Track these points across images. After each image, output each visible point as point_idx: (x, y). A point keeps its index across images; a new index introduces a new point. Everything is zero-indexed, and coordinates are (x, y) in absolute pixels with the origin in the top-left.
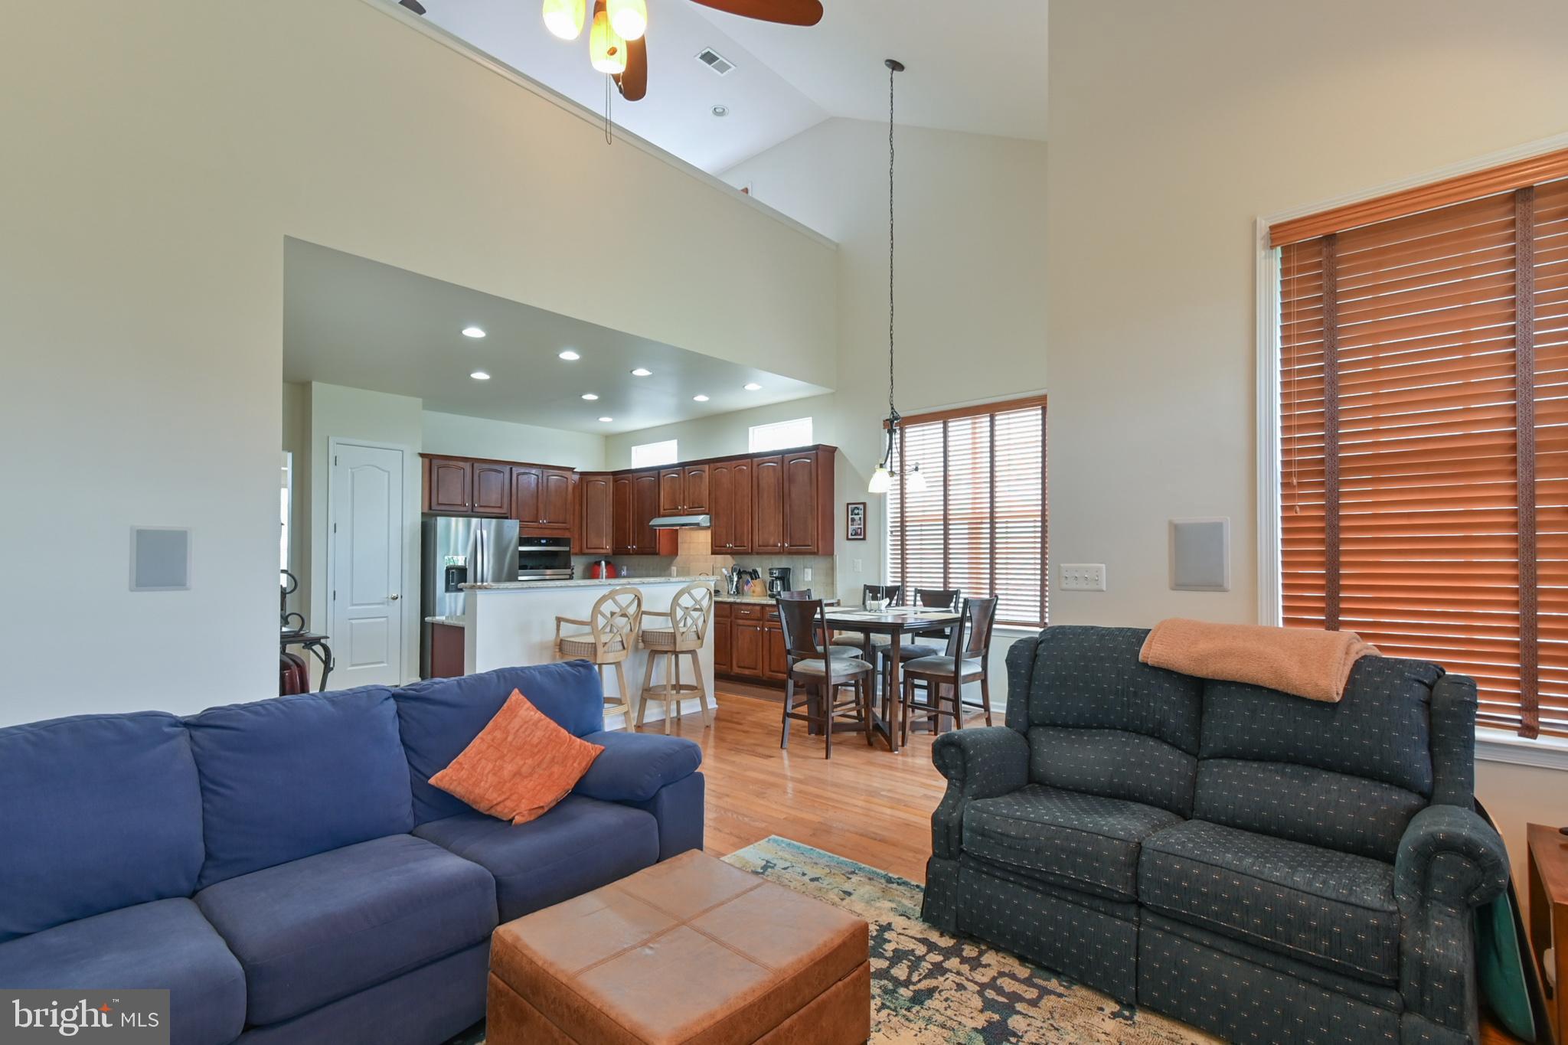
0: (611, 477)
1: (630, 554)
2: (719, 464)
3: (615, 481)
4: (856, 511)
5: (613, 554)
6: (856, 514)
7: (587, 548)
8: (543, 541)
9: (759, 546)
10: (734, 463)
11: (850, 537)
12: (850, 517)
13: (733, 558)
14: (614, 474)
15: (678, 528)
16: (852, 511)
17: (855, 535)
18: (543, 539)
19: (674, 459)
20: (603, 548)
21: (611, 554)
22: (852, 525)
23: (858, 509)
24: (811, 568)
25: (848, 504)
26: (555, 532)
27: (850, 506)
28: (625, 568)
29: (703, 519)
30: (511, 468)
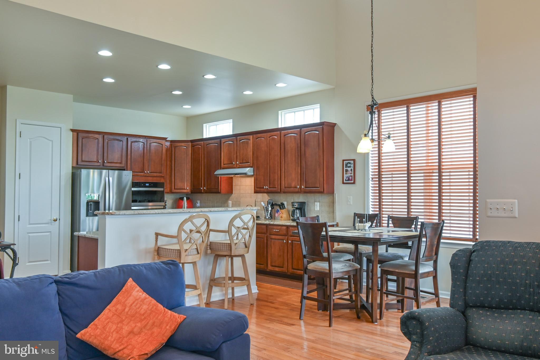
0: (190, 144)
1: (201, 193)
2: (259, 135)
3: (193, 146)
4: (349, 165)
5: (192, 193)
6: (348, 167)
7: (175, 189)
8: (147, 185)
9: (285, 188)
10: (269, 134)
11: (345, 182)
12: (345, 168)
13: (268, 196)
14: (192, 141)
15: (233, 176)
16: (346, 165)
17: (348, 180)
18: (147, 183)
19: (230, 132)
20: (185, 189)
21: (190, 193)
22: (346, 174)
23: (350, 163)
24: (319, 202)
25: (343, 160)
26: (155, 178)
27: (345, 162)
28: (199, 202)
29: (249, 171)
30: (127, 139)
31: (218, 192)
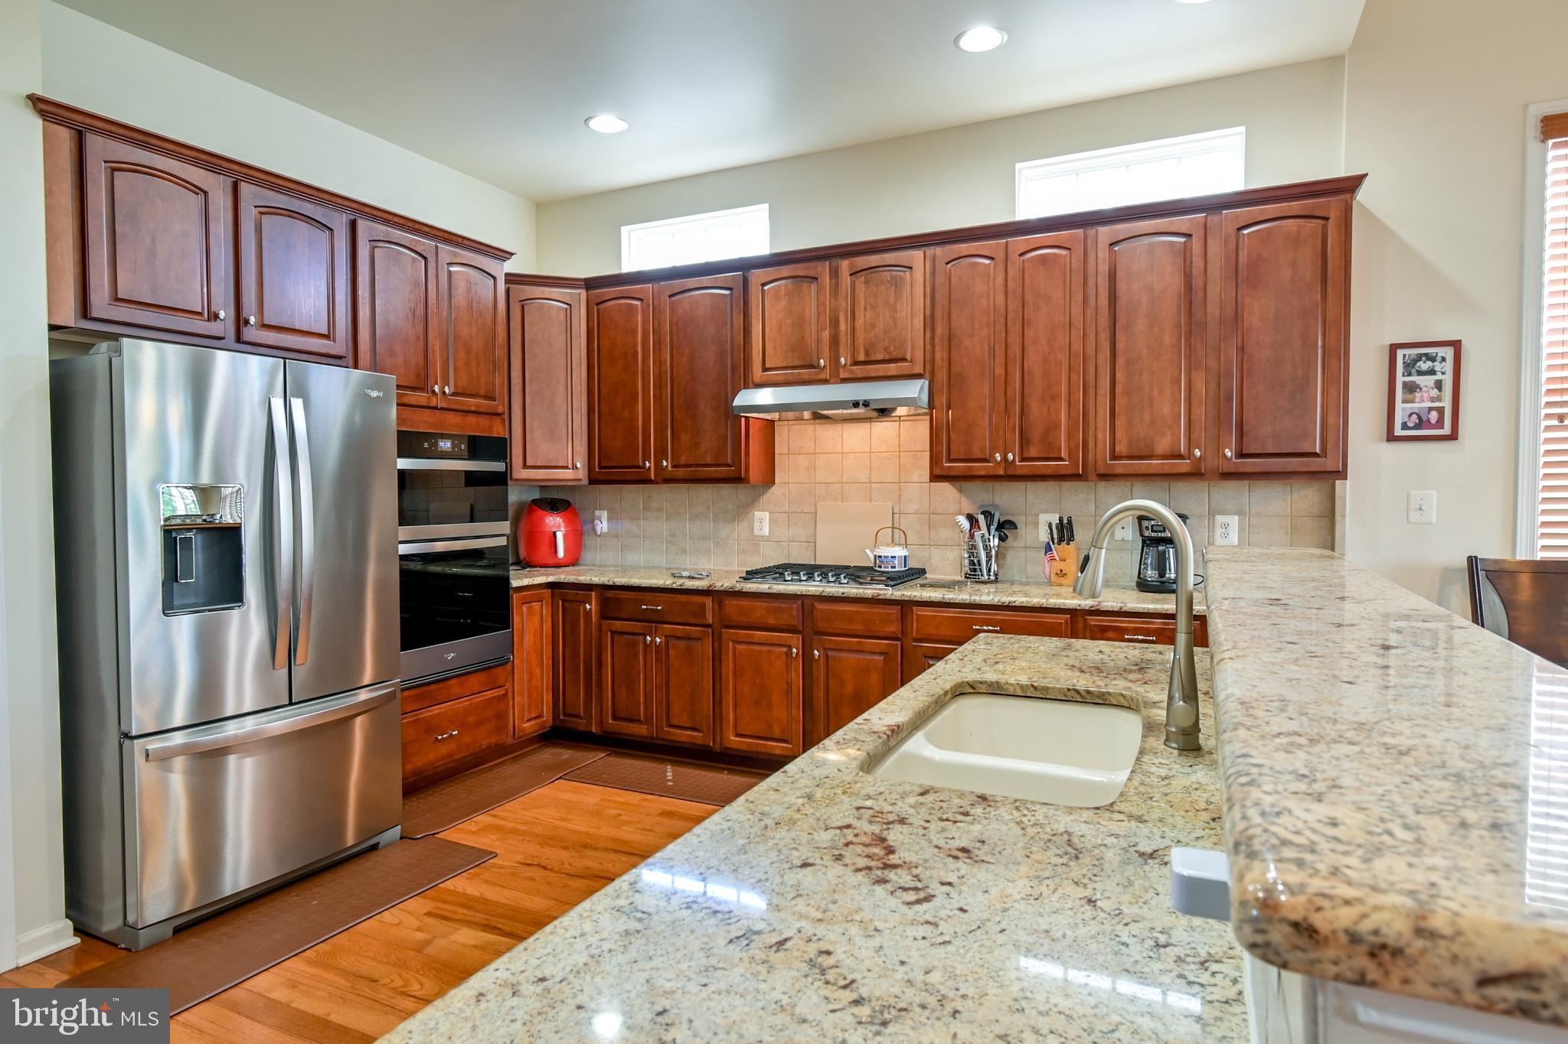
0: (583, 292)
1: (647, 481)
2: (963, 248)
3: (595, 307)
4: (1424, 366)
5: (593, 481)
6: (1420, 373)
7: (525, 466)
8: (445, 445)
9: (1114, 457)
10: (1019, 242)
11: (1398, 431)
12: (1400, 379)
13: (960, 491)
14: (590, 284)
15: (775, 416)
16: (1409, 366)
17: (1417, 427)
18: (443, 436)
19: (761, 247)
20: (566, 468)
21: (585, 482)
22: (1404, 402)
23: (1432, 358)
24: (1240, 513)
25: (1394, 348)
26: (471, 419)
27: (1400, 353)
28: (605, 514)
29: (916, 390)
30: (353, 226)
31: (737, 479)
